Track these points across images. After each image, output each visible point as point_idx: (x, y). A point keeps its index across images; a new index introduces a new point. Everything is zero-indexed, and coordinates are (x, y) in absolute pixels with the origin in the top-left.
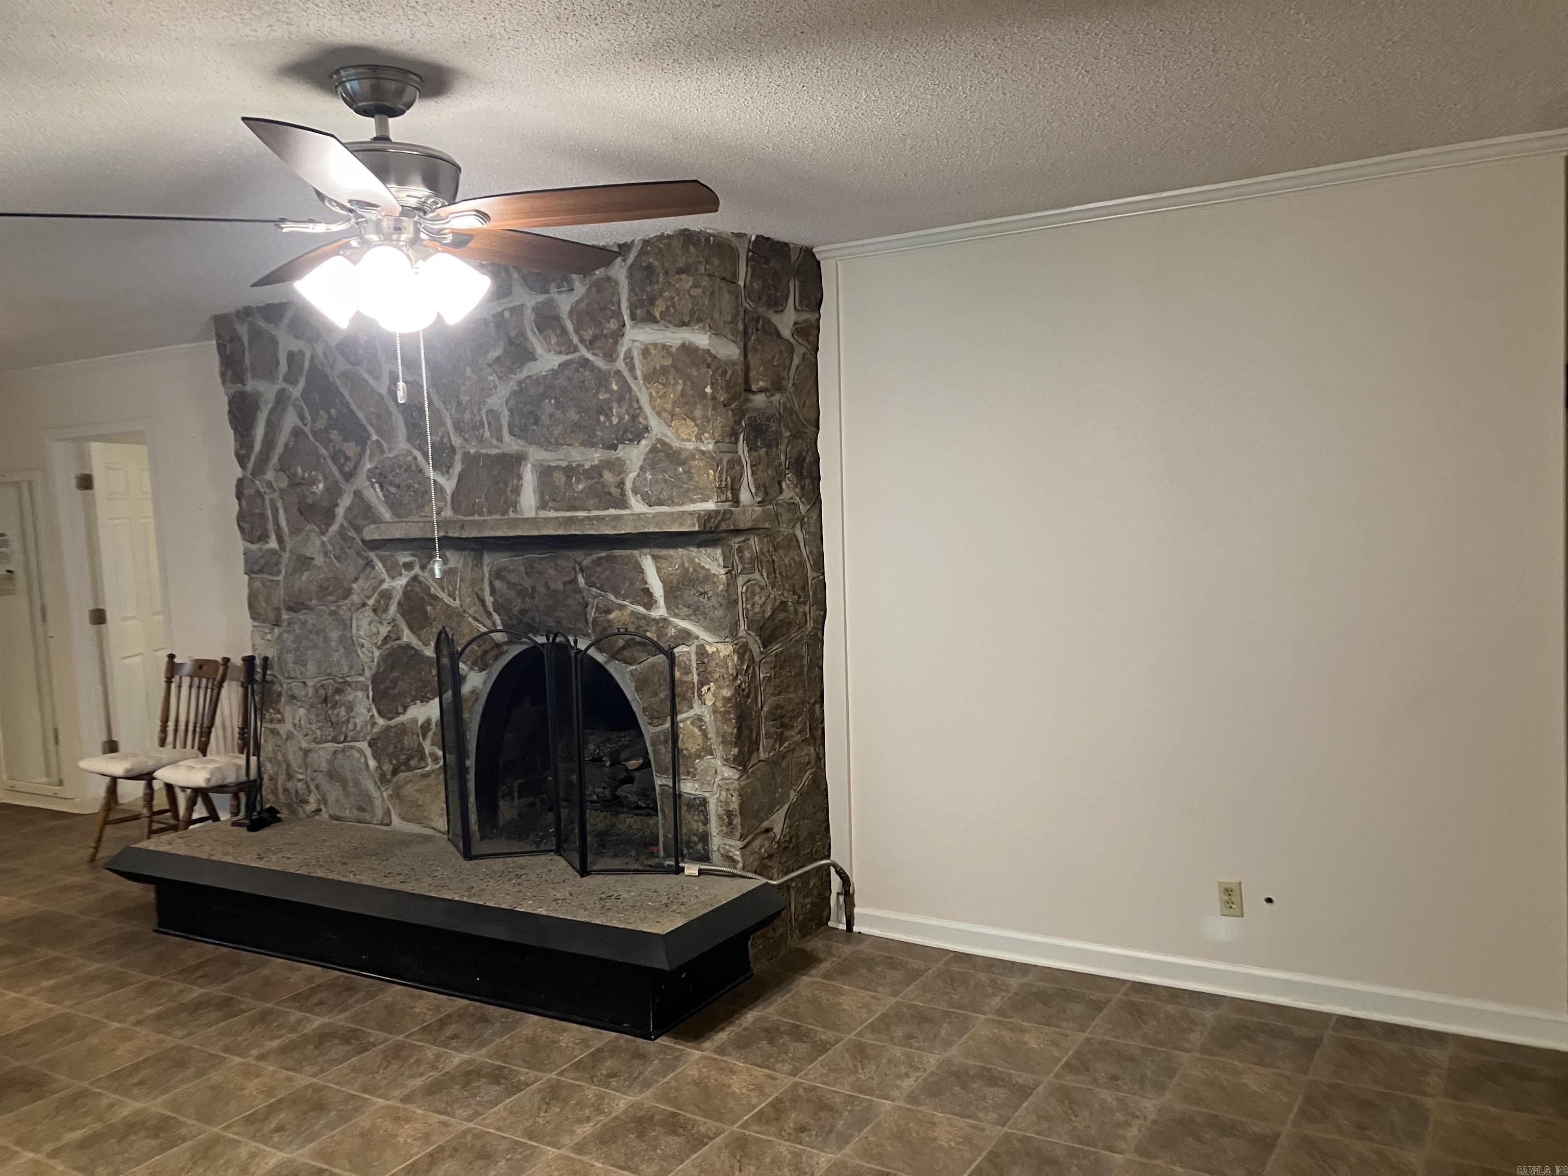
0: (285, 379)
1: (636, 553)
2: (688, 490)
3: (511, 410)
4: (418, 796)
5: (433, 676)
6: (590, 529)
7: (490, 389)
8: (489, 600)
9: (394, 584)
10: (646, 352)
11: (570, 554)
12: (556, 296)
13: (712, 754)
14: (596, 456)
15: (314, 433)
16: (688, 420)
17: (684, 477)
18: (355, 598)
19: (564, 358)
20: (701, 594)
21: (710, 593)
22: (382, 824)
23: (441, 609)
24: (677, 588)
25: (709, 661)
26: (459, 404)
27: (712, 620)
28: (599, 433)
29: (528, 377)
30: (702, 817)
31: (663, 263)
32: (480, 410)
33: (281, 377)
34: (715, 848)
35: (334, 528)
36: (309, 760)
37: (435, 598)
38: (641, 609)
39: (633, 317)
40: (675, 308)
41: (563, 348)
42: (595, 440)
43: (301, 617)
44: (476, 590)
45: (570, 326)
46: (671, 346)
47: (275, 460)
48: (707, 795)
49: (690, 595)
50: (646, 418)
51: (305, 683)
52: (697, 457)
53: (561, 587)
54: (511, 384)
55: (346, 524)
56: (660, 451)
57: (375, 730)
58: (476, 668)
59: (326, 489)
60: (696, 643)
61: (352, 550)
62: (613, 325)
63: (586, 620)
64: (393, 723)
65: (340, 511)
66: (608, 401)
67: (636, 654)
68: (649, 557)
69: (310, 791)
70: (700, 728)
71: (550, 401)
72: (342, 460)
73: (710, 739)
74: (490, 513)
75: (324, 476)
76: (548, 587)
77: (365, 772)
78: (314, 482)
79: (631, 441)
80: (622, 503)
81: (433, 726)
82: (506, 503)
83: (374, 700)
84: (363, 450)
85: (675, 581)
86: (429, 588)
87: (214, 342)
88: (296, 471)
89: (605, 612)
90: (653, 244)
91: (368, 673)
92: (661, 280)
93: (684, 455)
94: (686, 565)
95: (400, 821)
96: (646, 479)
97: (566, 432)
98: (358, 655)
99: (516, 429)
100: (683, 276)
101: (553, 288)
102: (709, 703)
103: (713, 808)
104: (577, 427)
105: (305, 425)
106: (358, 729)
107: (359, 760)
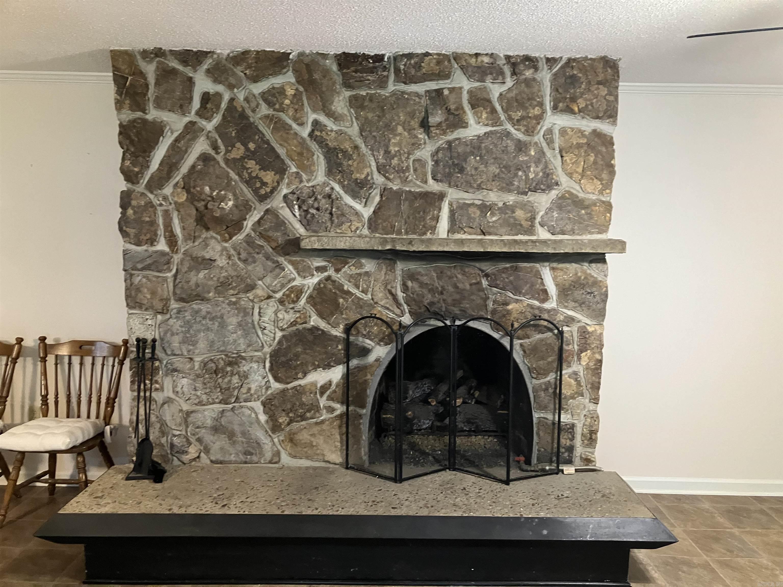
0: (198, 113)
1: (537, 265)
2: (588, 226)
3: (437, 162)
4: (313, 439)
5: (339, 350)
6: (532, 248)
7: (420, 144)
8: (400, 295)
9: (306, 282)
10: (563, 132)
11: (477, 265)
12: (490, 85)
13: (583, 396)
14: (511, 198)
15: (227, 161)
16: (595, 180)
17: (586, 217)
18: (259, 292)
19: (489, 129)
20: (589, 293)
21: (596, 293)
22: (270, 462)
23: (353, 301)
24: (569, 289)
25: (589, 337)
26: (387, 152)
27: (594, 310)
28: (516, 183)
29: (457, 139)
30: (570, 436)
31: (587, 76)
32: (408, 158)
33: (193, 112)
34: (578, 455)
35: (240, 237)
36: (190, 419)
37: (348, 293)
38: (536, 303)
39: (555, 108)
40: (592, 106)
41: (490, 122)
42: (512, 188)
43: (194, 306)
44: (389, 287)
45: (498, 108)
46: (585, 131)
47: (178, 177)
48: (575, 422)
49: (578, 294)
50: (558, 176)
51: (191, 359)
52: (598, 204)
53: (468, 287)
54: (440, 142)
55: (253, 234)
56: (568, 199)
57: (269, 392)
58: (382, 343)
59: (236, 206)
60: (579, 324)
61: (261, 255)
62: (537, 111)
63: (487, 309)
64: (290, 386)
65: (249, 224)
66: (526, 162)
67: (528, 332)
68: (548, 268)
69: (190, 443)
70: (576, 380)
71: (475, 158)
72: (258, 185)
73: (582, 386)
74: (407, 233)
75: (235, 195)
76: (456, 287)
77: (256, 425)
78: (223, 199)
79: (543, 190)
80: (530, 230)
81: (333, 387)
82: (424, 226)
83: (271, 369)
84: (282, 179)
85: (567, 284)
86: (343, 286)
87: (111, 74)
88: (202, 189)
89: (503, 304)
90: (578, 62)
91: (267, 350)
92: (583, 86)
93: (586, 203)
94: (579, 274)
95: (289, 458)
96: (553, 216)
97: (488, 180)
98: (258, 336)
99: (439, 175)
100: (601, 86)
101: (489, 79)
102: (584, 363)
103: (579, 430)
104: (495, 177)
105: (217, 153)
106: (252, 392)
107: (250, 416)
